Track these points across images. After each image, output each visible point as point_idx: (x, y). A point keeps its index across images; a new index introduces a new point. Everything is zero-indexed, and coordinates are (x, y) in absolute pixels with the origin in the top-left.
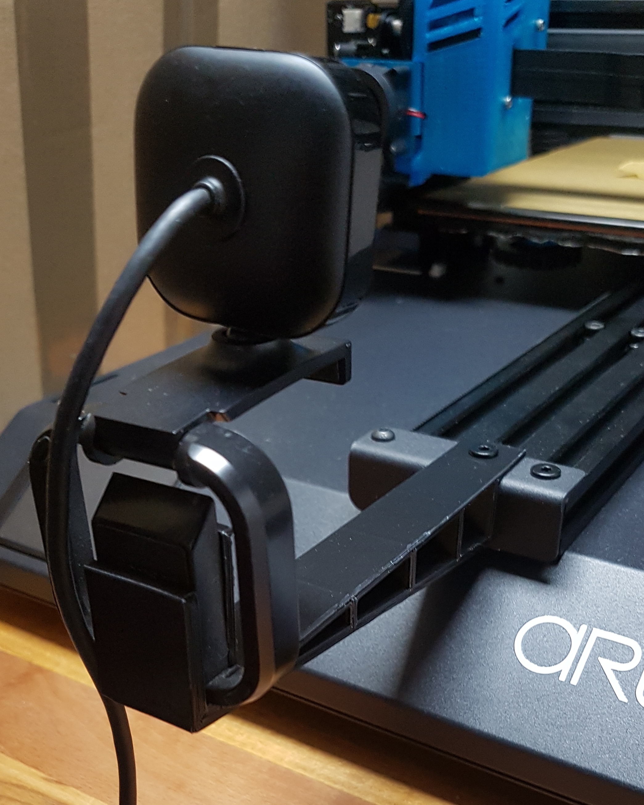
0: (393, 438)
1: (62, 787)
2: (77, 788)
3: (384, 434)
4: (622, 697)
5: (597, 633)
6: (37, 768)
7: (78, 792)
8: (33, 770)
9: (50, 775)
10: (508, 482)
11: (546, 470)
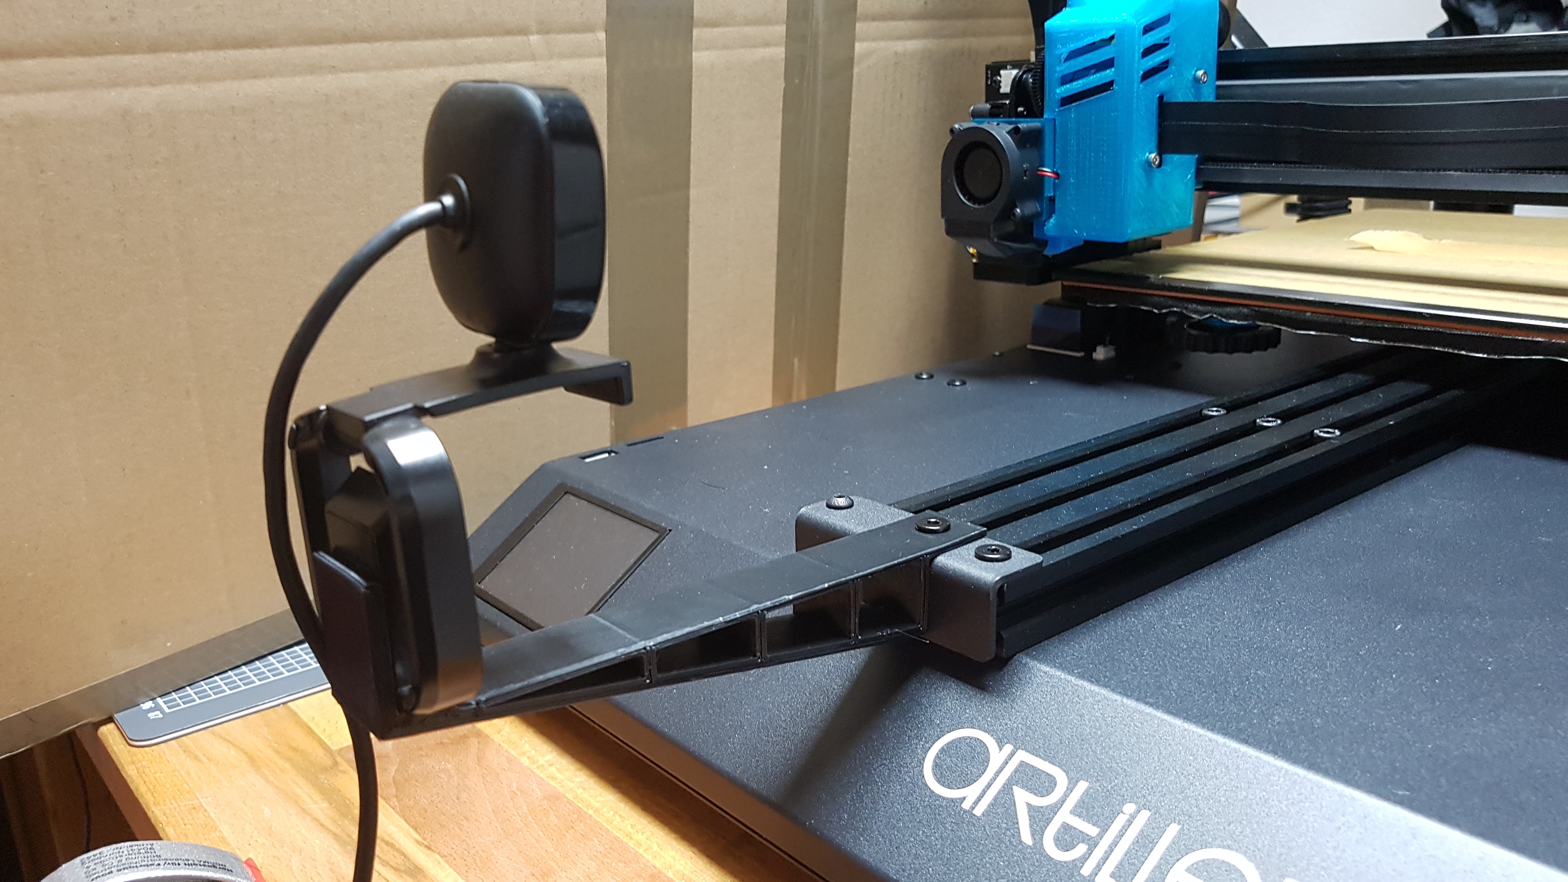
0: (851, 506)
1: (429, 852)
2: (442, 856)
3: (841, 502)
4: (1027, 838)
5: (1022, 756)
6: (416, 830)
7: (441, 860)
8: (412, 831)
9: (425, 839)
10: (943, 560)
11: (993, 552)
